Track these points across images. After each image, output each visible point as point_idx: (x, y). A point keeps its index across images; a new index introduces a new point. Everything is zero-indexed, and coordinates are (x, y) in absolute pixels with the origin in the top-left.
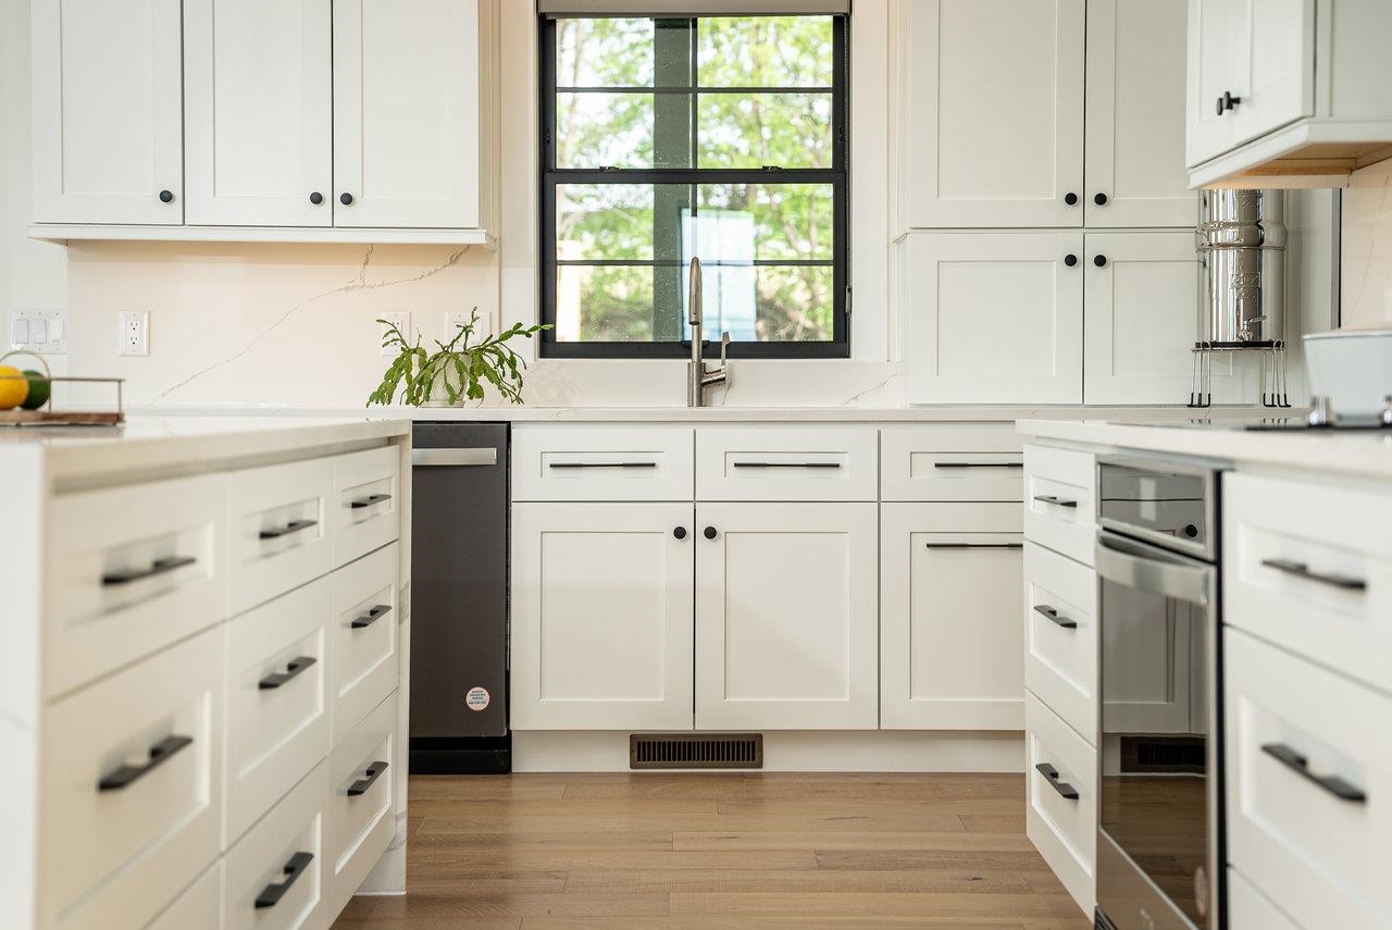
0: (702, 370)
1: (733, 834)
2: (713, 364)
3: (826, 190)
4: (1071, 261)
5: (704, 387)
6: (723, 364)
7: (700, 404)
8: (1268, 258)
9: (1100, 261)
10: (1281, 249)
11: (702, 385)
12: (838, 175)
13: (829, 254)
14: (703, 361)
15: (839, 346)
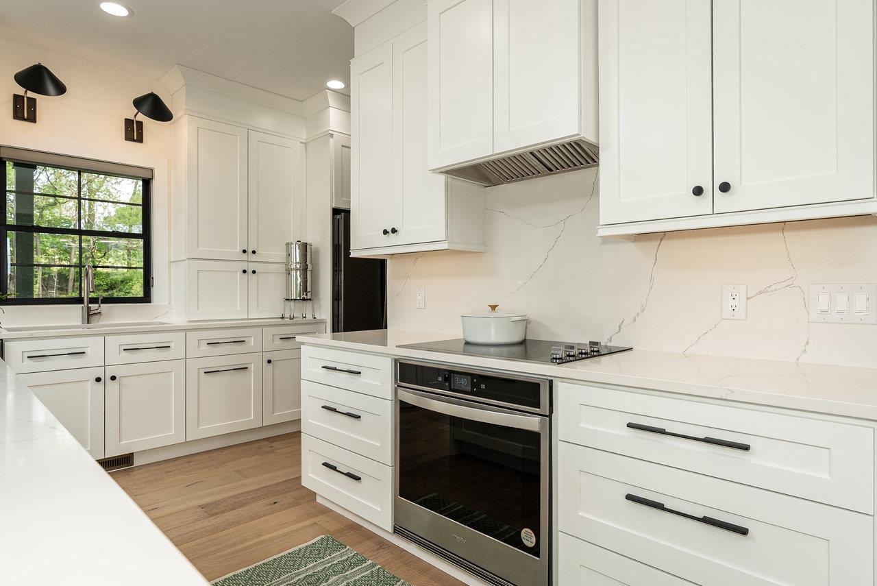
0: (89, 308)
1: (154, 506)
2: (93, 306)
3: (141, 242)
4: (244, 271)
5: (89, 316)
6: (99, 306)
7: (88, 322)
8: (309, 273)
9: (254, 272)
10: (311, 271)
11: (89, 315)
12: (146, 235)
13: (141, 265)
14: (90, 305)
15: (146, 298)
